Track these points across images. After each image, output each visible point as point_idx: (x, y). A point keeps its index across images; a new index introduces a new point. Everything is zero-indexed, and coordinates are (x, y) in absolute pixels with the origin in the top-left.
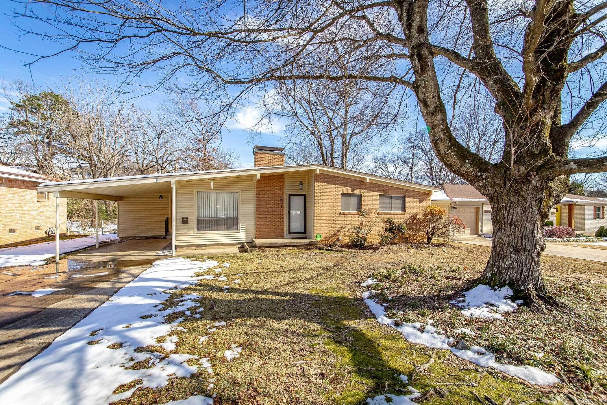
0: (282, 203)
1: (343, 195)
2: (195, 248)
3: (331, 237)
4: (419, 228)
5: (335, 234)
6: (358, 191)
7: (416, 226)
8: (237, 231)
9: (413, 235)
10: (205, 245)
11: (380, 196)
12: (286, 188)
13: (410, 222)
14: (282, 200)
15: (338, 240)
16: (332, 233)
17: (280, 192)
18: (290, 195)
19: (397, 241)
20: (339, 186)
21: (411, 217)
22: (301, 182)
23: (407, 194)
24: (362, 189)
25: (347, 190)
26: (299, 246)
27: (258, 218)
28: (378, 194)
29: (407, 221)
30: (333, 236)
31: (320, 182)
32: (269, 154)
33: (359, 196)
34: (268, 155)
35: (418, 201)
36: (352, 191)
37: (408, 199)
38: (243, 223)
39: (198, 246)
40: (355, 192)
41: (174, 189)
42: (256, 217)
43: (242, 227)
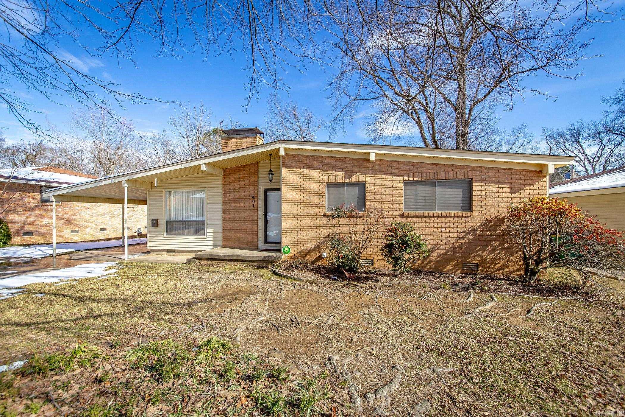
0: (254, 201)
1: (330, 185)
2: (166, 253)
3: (310, 251)
4: (512, 246)
5: (317, 247)
6: (358, 177)
7: (503, 242)
8: (203, 237)
9: (493, 261)
10: (174, 251)
11: (406, 183)
12: (260, 181)
13: (483, 232)
14: (253, 197)
15: (321, 257)
16: (311, 245)
17: (251, 188)
18: (266, 191)
19: (448, 268)
20: (321, 172)
21: (488, 222)
22: (271, 171)
23: (475, 176)
24: (367, 173)
25: (339, 176)
26: (250, 261)
27: (225, 221)
28: (402, 179)
29: (474, 231)
30: (314, 251)
31: (291, 167)
32: (237, 138)
33: (362, 185)
34: (236, 140)
35: (507, 188)
36: (347, 177)
37: (477, 187)
38: (211, 227)
39: (168, 251)
40: (352, 179)
41: (126, 189)
42: (223, 220)
43: (209, 232)
